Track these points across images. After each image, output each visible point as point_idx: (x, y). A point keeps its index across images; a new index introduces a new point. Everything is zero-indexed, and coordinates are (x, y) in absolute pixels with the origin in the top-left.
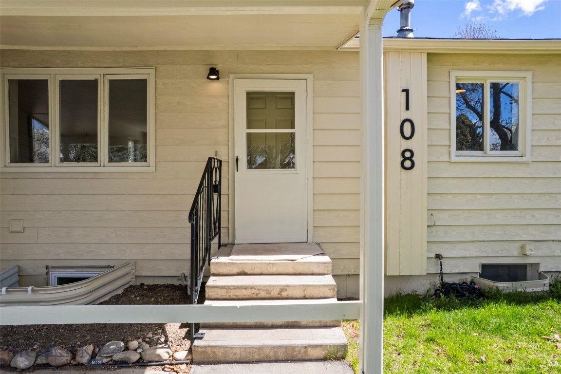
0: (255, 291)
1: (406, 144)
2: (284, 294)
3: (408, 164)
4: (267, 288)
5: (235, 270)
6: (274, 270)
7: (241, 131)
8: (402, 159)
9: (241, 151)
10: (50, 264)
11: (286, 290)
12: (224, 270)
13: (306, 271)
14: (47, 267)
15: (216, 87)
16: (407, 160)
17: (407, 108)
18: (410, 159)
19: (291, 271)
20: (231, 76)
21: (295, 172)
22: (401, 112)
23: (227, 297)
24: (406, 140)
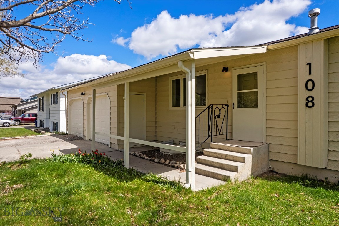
0: (217, 155)
1: (309, 94)
2: (227, 158)
3: (310, 104)
4: (221, 154)
5: (218, 147)
6: (230, 149)
7: (235, 92)
8: (307, 102)
9: (235, 100)
10: (181, 141)
11: (227, 156)
12: (214, 147)
13: (242, 152)
14: (180, 142)
15: (228, 74)
16: (310, 102)
17: (310, 73)
18: (312, 101)
19: (236, 151)
20: (233, 69)
21: (257, 109)
22: (306, 76)
23: (209, 155)
24: (310, 91)
